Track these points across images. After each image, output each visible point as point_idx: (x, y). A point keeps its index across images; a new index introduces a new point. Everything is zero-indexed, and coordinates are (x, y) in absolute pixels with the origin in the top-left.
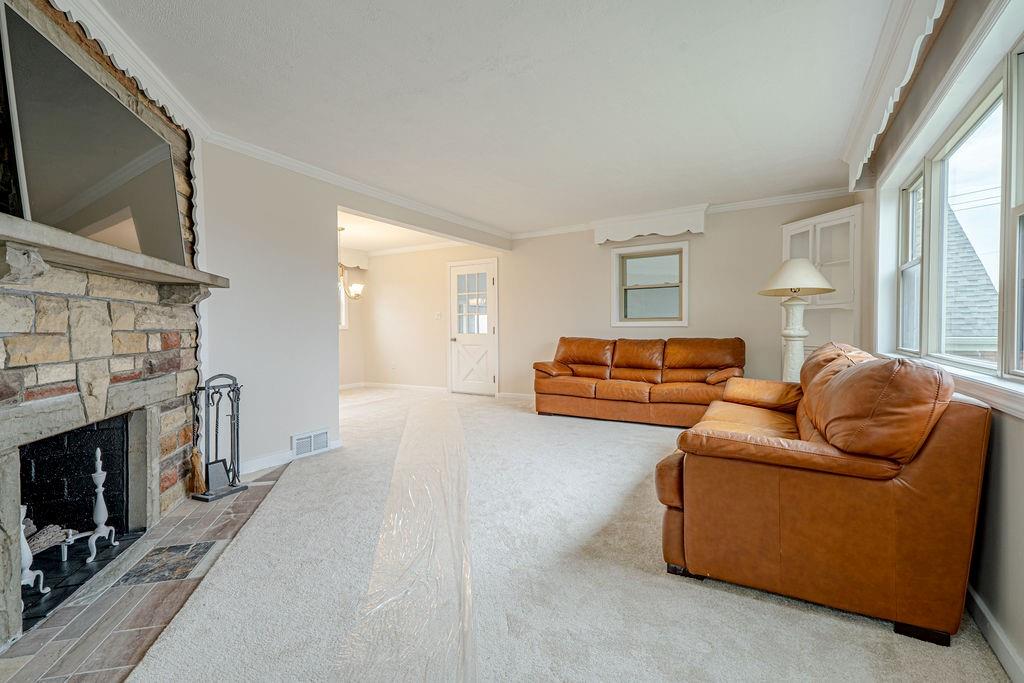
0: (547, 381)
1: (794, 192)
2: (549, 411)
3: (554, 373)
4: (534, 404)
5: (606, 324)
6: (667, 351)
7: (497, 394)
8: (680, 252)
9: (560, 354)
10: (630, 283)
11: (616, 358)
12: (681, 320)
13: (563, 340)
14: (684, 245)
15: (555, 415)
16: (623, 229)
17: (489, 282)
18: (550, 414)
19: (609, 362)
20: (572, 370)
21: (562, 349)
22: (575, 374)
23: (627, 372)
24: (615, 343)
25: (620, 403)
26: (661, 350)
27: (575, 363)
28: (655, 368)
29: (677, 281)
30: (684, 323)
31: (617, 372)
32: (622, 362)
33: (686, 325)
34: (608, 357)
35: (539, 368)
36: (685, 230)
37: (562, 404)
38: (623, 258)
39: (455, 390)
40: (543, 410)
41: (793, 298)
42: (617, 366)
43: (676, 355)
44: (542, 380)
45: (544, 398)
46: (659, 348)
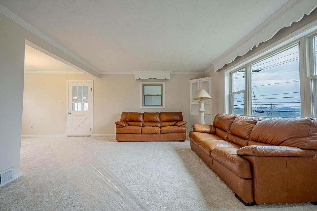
0: (122, 129)
1: (193, 71)
2: (122, 140)
3: (124, 125)
4: (115, 138)
5: (138, 107)
6: (161, 116)
7: (92, 135)
8: (162, 85)
9: (123, 118)
10: (145, 94)
11: (144, 119)
12: (163, 106)
13: (123, 113)
14: (164, 83)
15: (124, 141)
16: (145, 75)
17: (89, 90)
18: (122, 141)
19: (142, 120)
20: (128, 124)
21: (124, 116)
22: (129, 125)
23: (149, 124)
24: (143, 114)
25: (151, 135)
26: (159, 116)
27: (129, 121)
28: (157, 122)
29: (160, 94)
30: (164, 107)
31: (145, 124)
32: (147, 120)
33: (164, 108)
34: (141, 119)
35: (117, 124)
36: (165, 78)
37: (128, 137)
38: (144, 85)
39: (69, 135)
40: (120, 140)
41: (201, 100)
42: (145, 122)
43: (165, 118)
44: (119, 128)
45: (120, 135)
46: (158, 115)
